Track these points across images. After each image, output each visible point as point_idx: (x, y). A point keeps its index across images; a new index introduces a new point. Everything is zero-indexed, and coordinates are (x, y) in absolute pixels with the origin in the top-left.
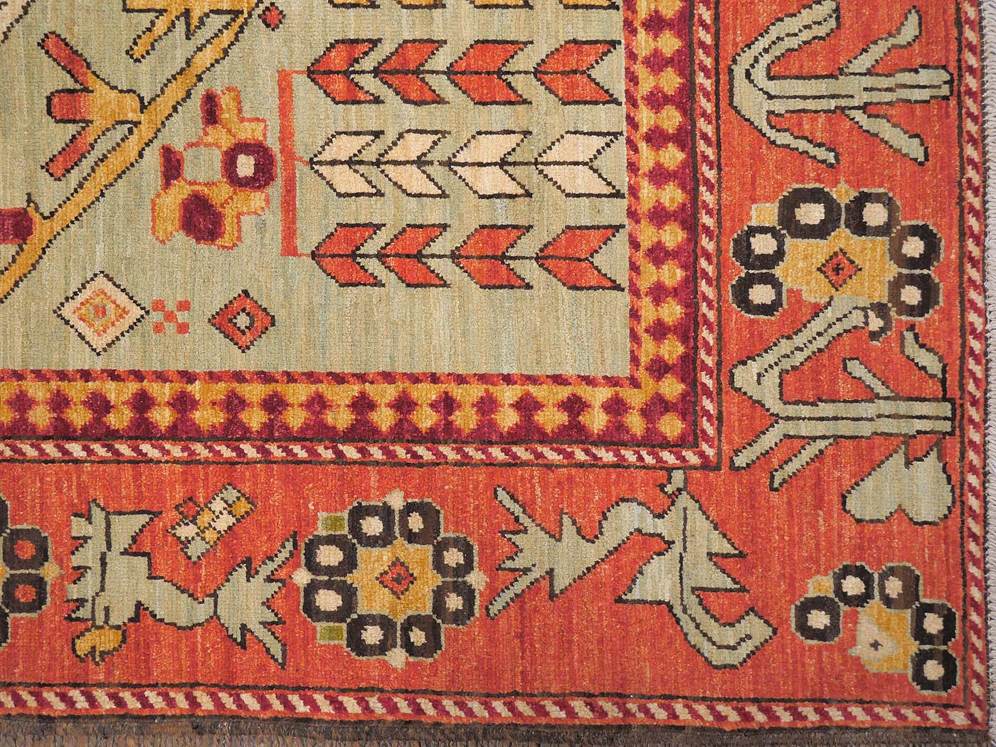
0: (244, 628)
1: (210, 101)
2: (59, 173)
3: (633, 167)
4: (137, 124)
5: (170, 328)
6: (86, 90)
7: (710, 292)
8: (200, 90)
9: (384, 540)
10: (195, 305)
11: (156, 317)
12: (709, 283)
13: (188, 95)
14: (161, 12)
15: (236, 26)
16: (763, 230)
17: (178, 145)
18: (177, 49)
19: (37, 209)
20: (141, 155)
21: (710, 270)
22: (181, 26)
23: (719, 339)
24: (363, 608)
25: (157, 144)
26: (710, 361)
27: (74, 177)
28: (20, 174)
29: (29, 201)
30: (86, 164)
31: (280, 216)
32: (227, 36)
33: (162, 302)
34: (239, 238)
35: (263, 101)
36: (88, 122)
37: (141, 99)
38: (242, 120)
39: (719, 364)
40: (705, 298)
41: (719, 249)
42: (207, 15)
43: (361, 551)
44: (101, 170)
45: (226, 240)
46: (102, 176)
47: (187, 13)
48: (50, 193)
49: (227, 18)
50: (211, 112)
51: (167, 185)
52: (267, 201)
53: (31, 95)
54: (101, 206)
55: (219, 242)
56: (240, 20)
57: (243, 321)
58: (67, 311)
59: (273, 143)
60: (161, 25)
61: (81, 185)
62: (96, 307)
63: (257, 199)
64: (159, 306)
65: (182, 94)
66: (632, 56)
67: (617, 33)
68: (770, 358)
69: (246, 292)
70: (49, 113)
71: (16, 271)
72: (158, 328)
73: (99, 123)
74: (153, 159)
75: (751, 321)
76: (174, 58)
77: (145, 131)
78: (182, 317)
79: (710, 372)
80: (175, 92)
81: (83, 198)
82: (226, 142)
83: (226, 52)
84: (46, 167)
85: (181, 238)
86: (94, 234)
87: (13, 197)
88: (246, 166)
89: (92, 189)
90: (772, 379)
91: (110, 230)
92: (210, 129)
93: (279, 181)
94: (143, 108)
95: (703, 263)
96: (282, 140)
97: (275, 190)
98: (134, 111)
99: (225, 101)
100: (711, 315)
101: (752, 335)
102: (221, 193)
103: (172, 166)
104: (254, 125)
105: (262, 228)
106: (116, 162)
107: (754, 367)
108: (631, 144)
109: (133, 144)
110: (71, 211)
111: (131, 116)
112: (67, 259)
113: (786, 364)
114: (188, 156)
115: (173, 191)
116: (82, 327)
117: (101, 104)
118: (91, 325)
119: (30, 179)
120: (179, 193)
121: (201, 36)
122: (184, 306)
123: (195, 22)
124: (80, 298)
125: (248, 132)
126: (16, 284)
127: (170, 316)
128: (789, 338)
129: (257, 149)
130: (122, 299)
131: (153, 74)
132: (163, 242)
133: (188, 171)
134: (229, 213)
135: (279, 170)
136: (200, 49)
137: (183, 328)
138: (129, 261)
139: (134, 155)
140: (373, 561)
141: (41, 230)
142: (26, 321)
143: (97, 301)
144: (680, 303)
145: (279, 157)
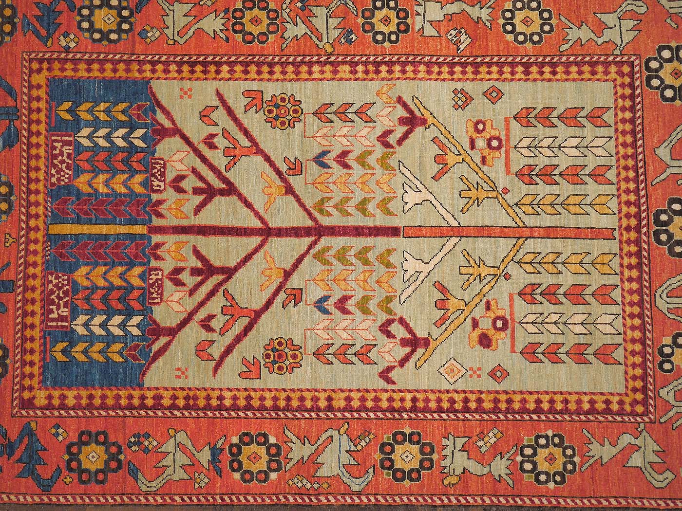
0: (500, 475)
1: (488, 302)
2: (439, 326)
3: (624, 325)
4: (464, 310)
5: (475, 376)
6: (448, 299)
7: (651, 366)
8: (484, 300)
9: (546, 446)
10: (483, 369)
11: (471, 372)
12: (650, 362)
13: (481, 301)
14: (472, 275)
15: (495, 279)
16: (667, 346)
17: (477, 317)
18: (477, 286)
19: (431, 338)
20: (465, 320)
21: (650, 358)
22: (478, 279)
23: (654, 380)
24: (539, 469)
25: (470, 317)
26: (651, 388)
27: (444, 327)
28: (426, 326)
29: (429, 335)
30: (447, 323)
31: (510, 340)
32: (493, 282)
33: (472, 368)
34: (497, 347)
35: (504, 303)
36: (448, 310)
37: (465, 302)
38: (498, 309)
39: (654, 388)
40: (649, 368)
41: (653, 352)
42: (486, 276)
43: (539, 450)
44: (452, 325)
45: (493, 347)
46: (452, 327)
47: (480, 275)
48: (436, 332)
49: (493, 276)
50: (488, 307)
51: (474, 330)
52: (506, 335)
53: (430, 301)
54: (452, 336)
55: (491, 348)
56: (497, 277)
57: (498, 374)
58: (441, 370)
59: (508, 317)
60: (472, 278)
61: (446, 330)
62: (451, 369)
63: (503, 334)
64: (471, 369)
65: (479, 301)
66: (623, 290)
67: (618, 283)
68: (671, 387)
69: (499, 364)
70: (436, 307)
71: (425, 357)
72: (471, 376)
73: (452, 310)
74: (469, 321)
75: (664, 375)
76: (476, 289)
77: (467, 312)
78: (478, 372)
79: (651, 391)
80: (476, 300)
81: (447, 334)
82: (493, 316)
83: (492, 287)
84: (435, 324)
85: (478, 346)
86: (450, 345)
87: (424, 334)
88: (499, 324)
89: (449, 331)
90: (672, 394)
91: (455, 344)
92: (488, 311)
93: (510, 329)
94: (466, 305)
95: (648, 356)
96: (510, 315)
97: (509, 331)
98: (463, 306)
99: (493, 303)
100: (651, 373)
101: (665, 379)
102: (491, 332)
103: (475, 324)
104: (501, 311)
105: (504, 344)
106: (457, 322)
107: (666, 390)
108: (624, 318)
109: (463, 316)
110: (443, 338)
111: (462, 308)
112: (441, 354)
113: (676, 389)
114: (480, 321)
115: (475, 332)
116: (446, 376)
117: (452, 303)
118: (449, 375)
119: (429, 327)
120: (478, 332)
121: (484, 283)
122: (479, 369)
123: (482, 278)
124: (446, 366)
125: (500, 313)
126: (425, 362)
127: (475, 372)
128: (677, 380)
129: (503, 318)
130: (459, 367)
131: (470, 295)
132: (472, 348)
133: (480, 325)
134: (494, 339)
135: (510, 325)
136: (484, 286)
137: (479, 376)
138: (461, 354)
139: (463, 320)
140: (543, 453)
141: (433, 344)
142: (428, 374)
143: (451, 367)
144: (641, 369)
145: (510, 321)
